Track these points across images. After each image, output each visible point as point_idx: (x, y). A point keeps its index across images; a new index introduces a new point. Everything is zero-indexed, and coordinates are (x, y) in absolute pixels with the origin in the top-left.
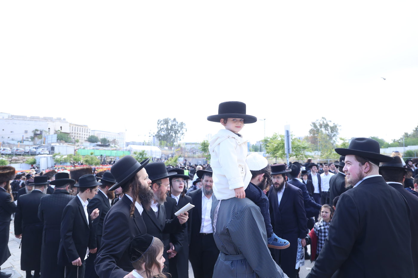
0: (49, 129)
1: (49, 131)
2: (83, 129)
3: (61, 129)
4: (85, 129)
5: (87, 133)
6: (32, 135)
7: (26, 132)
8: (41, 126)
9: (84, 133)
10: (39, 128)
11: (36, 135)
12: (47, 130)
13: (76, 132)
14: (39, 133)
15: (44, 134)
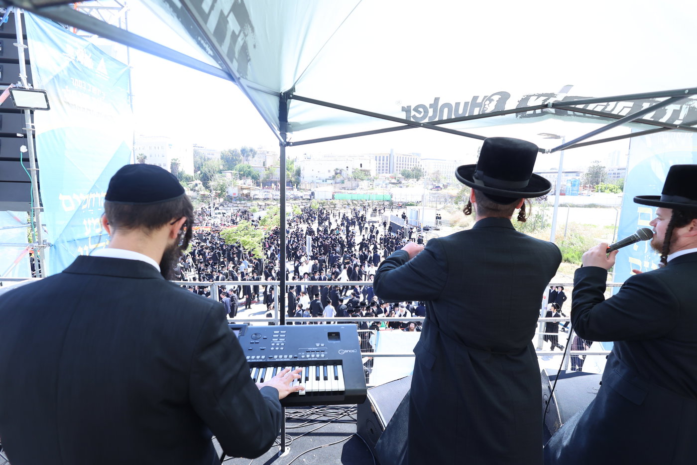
0: (347, 167)
1: (347, 170)
2: (411, 158)
3: (361, 167)
4: (414, 159)
5: (416, 163)
6: (334, 174)
7: (329, 171)
8: (341, 166)
9: (412, 163)
10: (340, 168)
11: (336, 174)
12: (345, 169)
13: (404, 163)
14: (339, 171)
15: (343, 172)
